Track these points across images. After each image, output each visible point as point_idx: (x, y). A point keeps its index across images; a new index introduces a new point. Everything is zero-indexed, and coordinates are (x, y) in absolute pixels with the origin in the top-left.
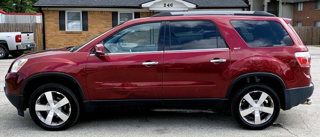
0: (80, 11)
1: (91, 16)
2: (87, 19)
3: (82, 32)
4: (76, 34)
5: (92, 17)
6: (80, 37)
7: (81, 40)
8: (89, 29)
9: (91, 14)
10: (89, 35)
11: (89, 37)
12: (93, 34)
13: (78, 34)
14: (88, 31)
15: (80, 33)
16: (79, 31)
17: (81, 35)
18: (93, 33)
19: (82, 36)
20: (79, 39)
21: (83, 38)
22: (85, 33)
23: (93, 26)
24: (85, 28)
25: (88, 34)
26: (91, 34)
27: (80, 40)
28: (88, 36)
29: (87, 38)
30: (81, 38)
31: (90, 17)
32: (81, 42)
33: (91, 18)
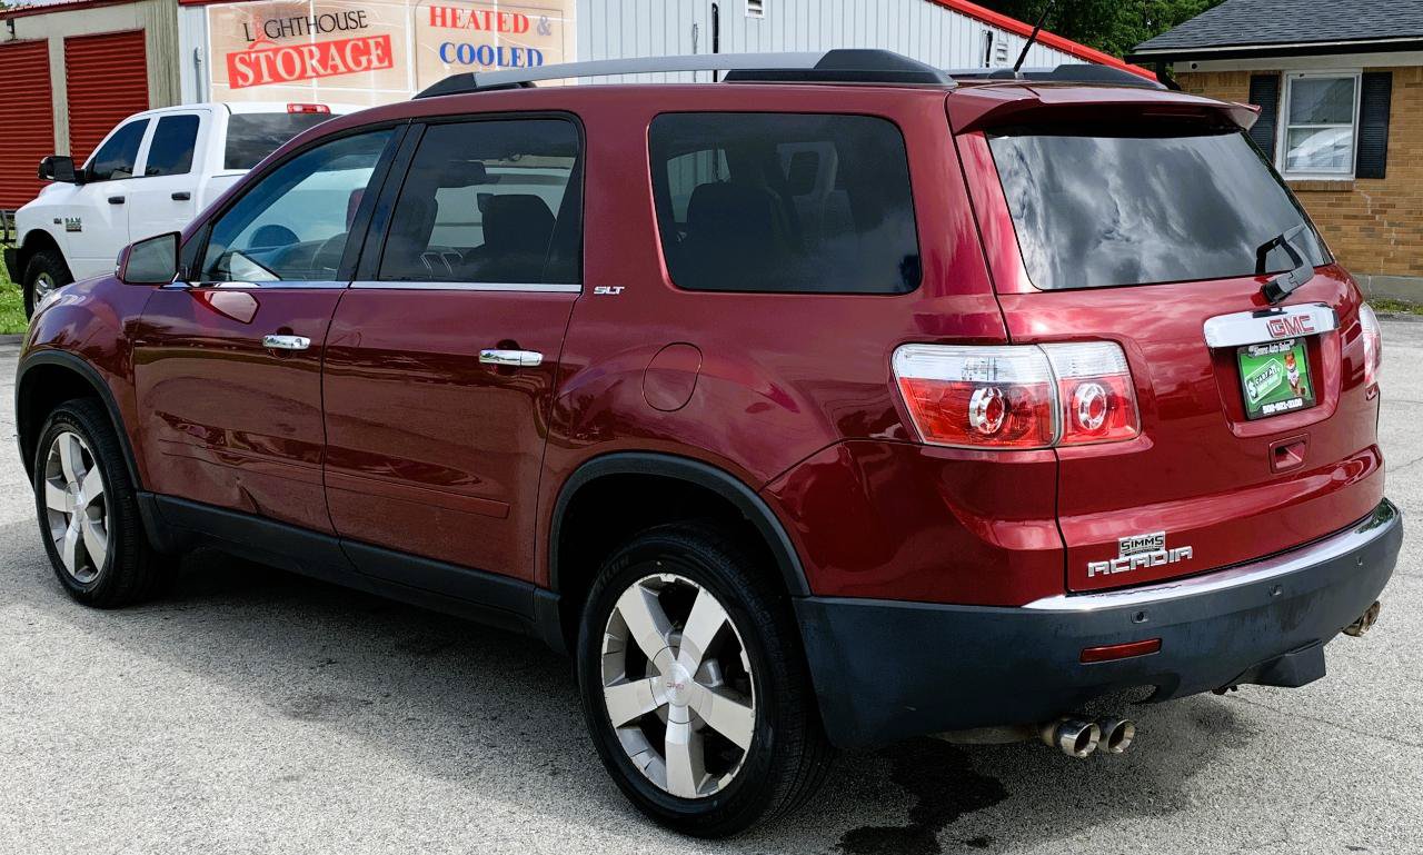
0: (1353, 67)
1: (1408, 97)
2: (1386, 116)
3: (1350, 183)
4: (1320, 196)
5: (1410, 103)
6: (1344, 210)
7: (1344, 228)
8: (1390, 169)
9: (1408, 85)
10: (1389, 200)
11: (1385, 212)
12: (1409, 194)
13: (1333, 198)
14: (1383, 177)
15: (1343, 190)
16: (1338, 179)
17: (1348, 199)
18: (1408, 190)
19: (1354, 205)
20: (1337, 222)
21: (1355, 217)
22: (1368, 190)
23: (1412, 152)
24: (1370, 161)
25: (1383, 193)
26: (1400, 194)
27: (1337, 229)
28: (1382, 209)
29: (1377, 217)
30: (1346, 217)
31: (1400, 101)
32: (1344, 240)
33: (1409, 110)
